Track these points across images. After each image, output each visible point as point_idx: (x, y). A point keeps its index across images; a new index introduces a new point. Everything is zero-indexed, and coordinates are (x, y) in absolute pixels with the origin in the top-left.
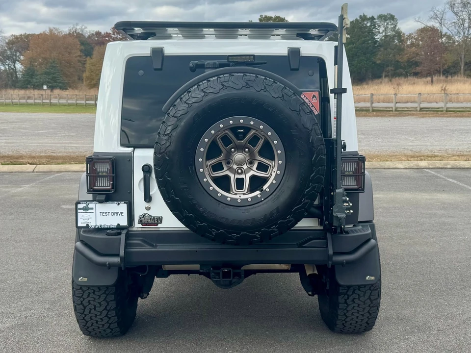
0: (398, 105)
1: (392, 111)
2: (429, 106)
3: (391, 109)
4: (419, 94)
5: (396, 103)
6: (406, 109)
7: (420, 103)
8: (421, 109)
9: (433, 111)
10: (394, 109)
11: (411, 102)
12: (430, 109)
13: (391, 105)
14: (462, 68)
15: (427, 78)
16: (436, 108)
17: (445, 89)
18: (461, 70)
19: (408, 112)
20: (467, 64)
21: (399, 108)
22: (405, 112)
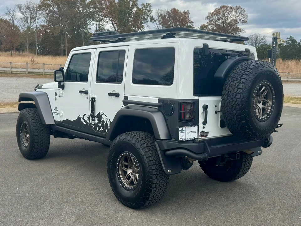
0: (13, 70)
1: (9, 73)
2: (33, 71)
3: (8, 72)
4: (27, 63)
5: (12, 68)
6: (19, 73)
7: (28, 69)
8: (29, 73)
10: (10, 72)
11: (22, 68)
12: (34, 73)
13: (9, 69)
14: (28, 47)
15: (8, 53)
16: (38, 72)
17: (33, 61)
18: (27, 48)
19: (20, 74)
20: (30, 45)
21: (14, 71)
22: (18, 74)
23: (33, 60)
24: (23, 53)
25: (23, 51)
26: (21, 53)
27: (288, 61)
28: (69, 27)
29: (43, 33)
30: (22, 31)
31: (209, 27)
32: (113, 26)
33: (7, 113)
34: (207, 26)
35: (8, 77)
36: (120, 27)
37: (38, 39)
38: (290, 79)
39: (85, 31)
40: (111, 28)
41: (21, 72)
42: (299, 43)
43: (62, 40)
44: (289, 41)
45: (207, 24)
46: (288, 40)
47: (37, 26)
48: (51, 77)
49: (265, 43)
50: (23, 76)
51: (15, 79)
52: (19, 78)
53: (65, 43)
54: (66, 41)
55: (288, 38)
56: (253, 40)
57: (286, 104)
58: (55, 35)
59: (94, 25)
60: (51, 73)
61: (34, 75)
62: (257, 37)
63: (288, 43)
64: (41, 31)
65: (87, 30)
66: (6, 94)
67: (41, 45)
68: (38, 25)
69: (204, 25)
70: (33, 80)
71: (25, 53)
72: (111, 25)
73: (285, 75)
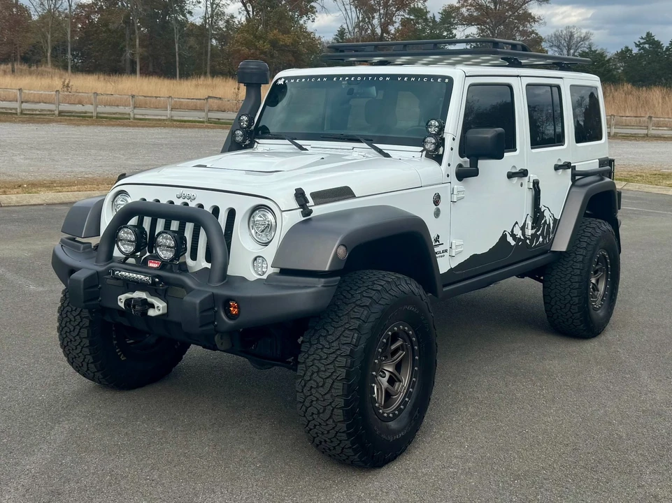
0: (25, 106)
1: (16, 114)
2: (70, 110)
3: (14, 111)
4: (56, 91)
5: (22, 102)
6: (38, 113)
7: (59, 105)
8: (61, 113)
9: (78, 116)
10: (19, 111)
11: (45, 103)
12: (73, 114)
13: (15, 105)
14: (49, 54)
15: (5, 67)
16: (82, 112)
17: (68, 86)
18: (47, 57)
19: (42, 117)
20: (54, 49)
21: (26, 110)
22: (38, 117)
23: (68, 84)
24: (40, 69)
25: (38, 62)
26: (34, 68)
27: (644, 88)
28: (145, 10)
29: (84, 23)
30: (35, 18)
31: (464, 10)
32: (243, 8)
33: (42, 205)
34: (458, 8)
35: (15, 122)
36: (261, 10)
37: (72, 37)
38: (654, 132)
39: (181, 17)
40: (240, 13)
41: (42, 110)
42: (668, 49)
43: (127, 38)
44: (644, 43)
45: (457, 5)
46: (642, 41)
47: (70, 6)
48: (112, 123)
49: (590, 48)
50: (49, 121)
51: (32, 127)
52: (40, 125)
53: (134, 46)
54: (138, 40)
55: (642, 38)
56: (563, 42)
57: (654, 188)
58: (111, 26)
59: (199, 5)
60: (110, 114)
61: (72, 118)
62: (571, 36)
63: (643, 48)
64: (78, 19)
65: (184, 16)
66: (22, 161)
67: (79, 49)
68: (73, 4)
69: (451, 7)
70: (74, 129)
71: (43, 68)
72: (241, 4)
73: (640, 122)
